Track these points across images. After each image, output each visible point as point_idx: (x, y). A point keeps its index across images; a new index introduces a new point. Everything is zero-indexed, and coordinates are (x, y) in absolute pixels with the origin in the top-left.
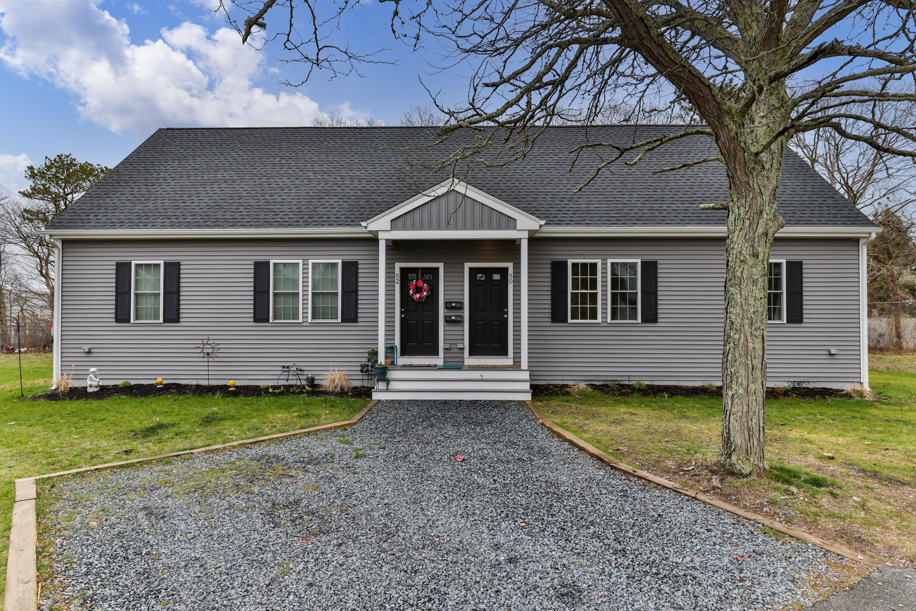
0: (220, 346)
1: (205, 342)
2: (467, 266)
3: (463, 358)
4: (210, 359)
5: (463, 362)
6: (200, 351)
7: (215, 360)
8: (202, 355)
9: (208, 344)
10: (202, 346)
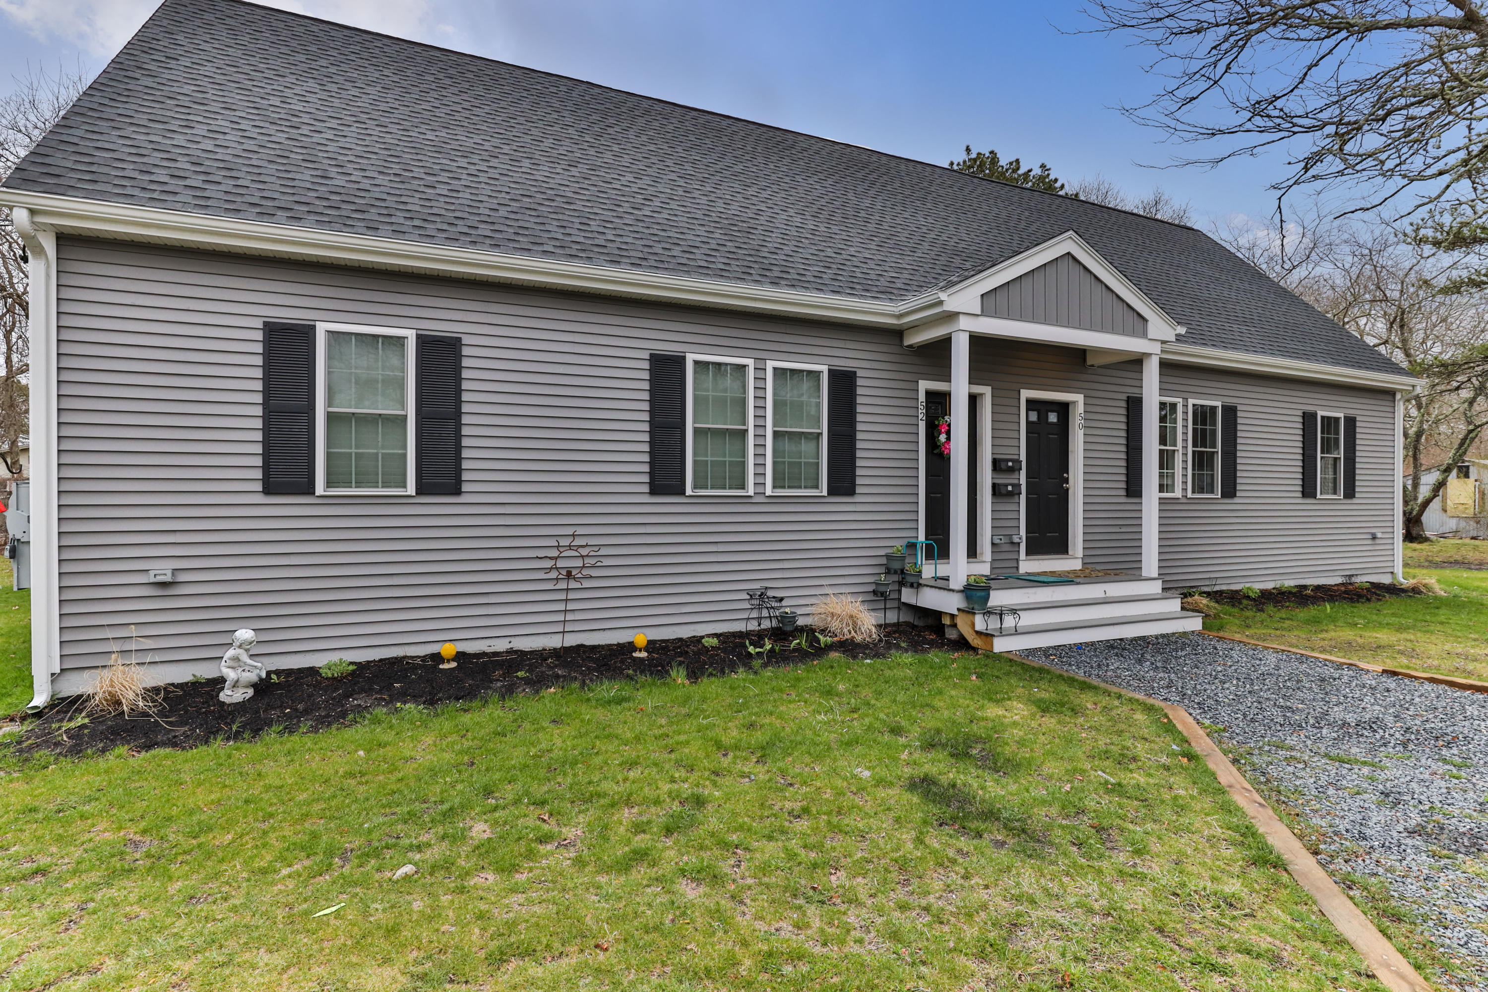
0: (603, 552)
1: (564, 542)
2: (1026, 394)
3: (1017, 560)
4: (573, 585)
5: (1017, 568)
6: (549, 564)
7: (587, 584)
8: (554, 574)
9: (570, 547)
10: (554, 553)
